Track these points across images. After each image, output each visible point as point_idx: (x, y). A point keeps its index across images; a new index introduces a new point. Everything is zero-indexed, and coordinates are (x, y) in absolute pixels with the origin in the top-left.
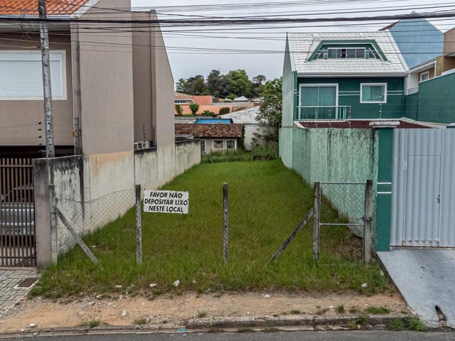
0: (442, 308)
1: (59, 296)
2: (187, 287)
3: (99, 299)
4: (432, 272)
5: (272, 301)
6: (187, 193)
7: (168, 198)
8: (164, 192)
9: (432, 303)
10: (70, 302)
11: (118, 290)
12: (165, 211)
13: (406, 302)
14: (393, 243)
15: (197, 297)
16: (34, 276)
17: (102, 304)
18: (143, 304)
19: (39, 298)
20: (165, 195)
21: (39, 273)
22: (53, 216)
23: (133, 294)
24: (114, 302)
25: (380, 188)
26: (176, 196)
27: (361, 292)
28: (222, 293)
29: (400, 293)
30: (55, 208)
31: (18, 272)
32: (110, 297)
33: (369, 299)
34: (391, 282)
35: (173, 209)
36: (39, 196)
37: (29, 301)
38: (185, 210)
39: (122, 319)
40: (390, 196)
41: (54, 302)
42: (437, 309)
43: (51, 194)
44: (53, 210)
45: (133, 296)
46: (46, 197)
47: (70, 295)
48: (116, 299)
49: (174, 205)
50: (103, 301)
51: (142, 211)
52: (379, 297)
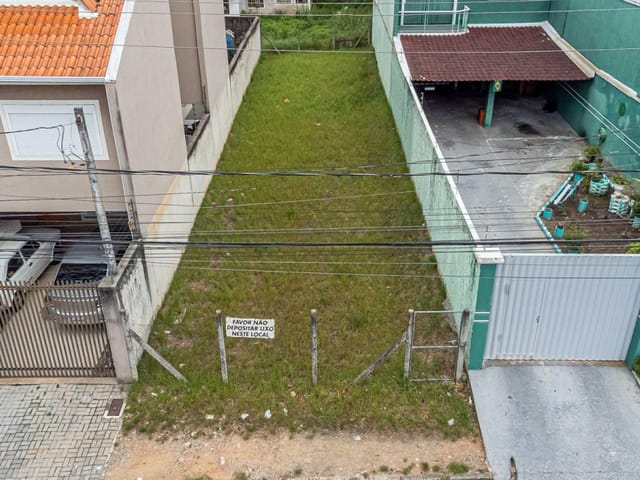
0: (516, 460)
1: (153, 431)
2: (280, 423)
3: (195, 438)
4: (517, 404)
5: (362, 448)
6: (273, 320)
7: (252, 325)
8: (248, 320)
9: (508, 453)
10: (165, 439)
11: (210, 424)
12: (250, 336)
13: (485, 454)
14: (487, 357)
15: (291, 438)
16: (119, 397)
17: (199, 445)
18: (239, 446)
19: (134, 432)
20: (250, 322)
21: (122, 390)
22: (128, 339)
23: (227, 429)
24: (210, 442)
25: (477, 317)
26: (261, 323)
27: (446, 436)
28: (314, 432)
29: (482, 439)
30: (130, 331)
31: (100, 388)
32: (204, 434)
33: (454, 445)
34: (476, 421)
35: (259, 334)
36: (110, 321)
37: (126, 439)
38: (271, 335)
39: (222, 469)
40: (486, 325)
41: (150, 439)
42: (512, 460)
43: (123, 321)
44: (127, 334)
45: (227, 434)
46: (119, 322)
47: (164, 428)
48: (211, 437)
49: (259, 331)
50: (199, 441)
51: (225, 335)
52: (462, 443)
